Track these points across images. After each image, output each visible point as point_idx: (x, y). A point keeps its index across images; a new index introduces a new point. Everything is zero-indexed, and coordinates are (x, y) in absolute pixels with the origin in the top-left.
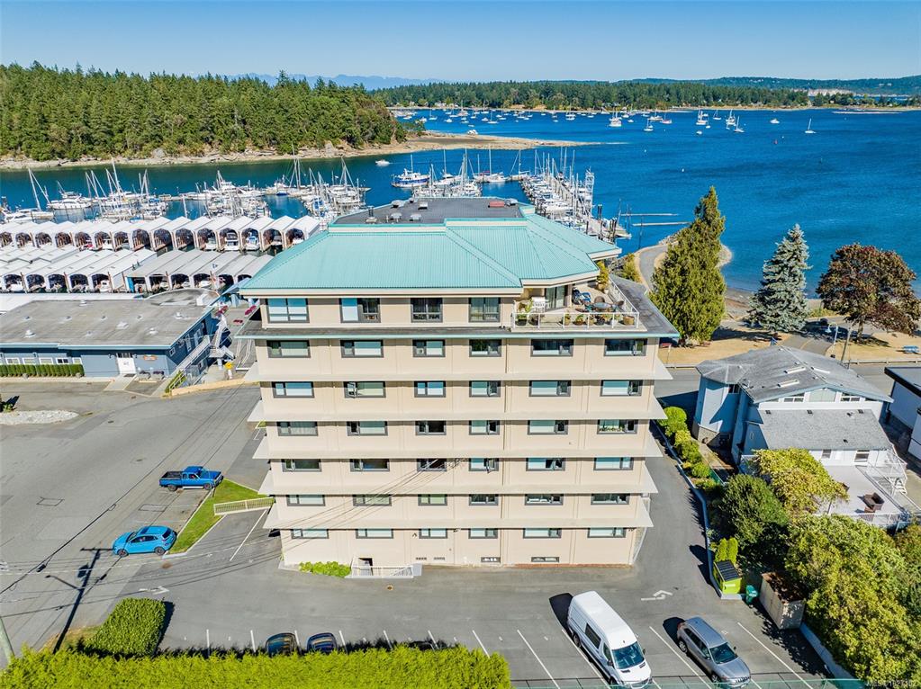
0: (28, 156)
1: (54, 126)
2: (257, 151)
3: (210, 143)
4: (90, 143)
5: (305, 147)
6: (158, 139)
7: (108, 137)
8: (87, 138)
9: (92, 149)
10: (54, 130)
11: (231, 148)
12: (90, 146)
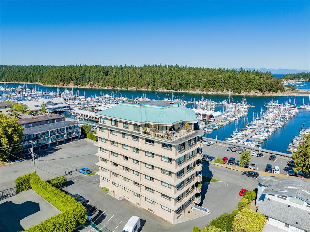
0: (165, 88)
1: (173, 81)
2: (227, 92)
3: (213, 88)
4: (181, 86)
5: (244, 91)
6: (198, 86)
7: (186, 85)
8: (181, 85)
9: (181, 88)
10: (173, 82)
11: (219, 90)
12: (181, 87)
